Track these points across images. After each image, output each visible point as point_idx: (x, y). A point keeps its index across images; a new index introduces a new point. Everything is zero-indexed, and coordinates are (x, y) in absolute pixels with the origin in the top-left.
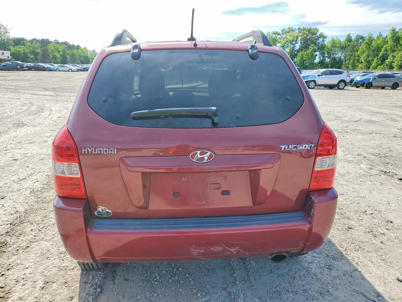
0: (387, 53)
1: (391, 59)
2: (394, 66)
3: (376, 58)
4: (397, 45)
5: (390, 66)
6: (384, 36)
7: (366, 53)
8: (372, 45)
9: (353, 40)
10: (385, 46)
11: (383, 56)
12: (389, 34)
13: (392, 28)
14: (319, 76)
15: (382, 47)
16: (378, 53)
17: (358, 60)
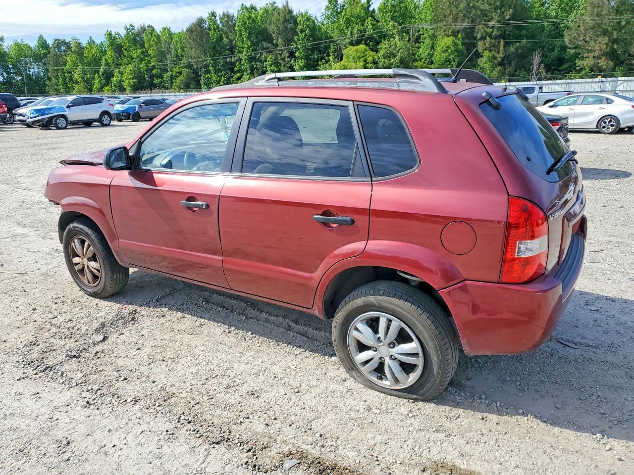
0: (110, 68)
1: (118, 77)
2: (125, 87)
3: (96, 76)
4: (121, 57)
5: (119, 86)
6: (98, 42)
7: (80, 67)
8: (85, 56)
9: (51, 46)
10: (104, 58)
11: (105, 71)
12: (106, 40)
13: (107, 31)
14: (68, 107)
15: (100, 59)
16: (97, 69)
17: (71, 79)
